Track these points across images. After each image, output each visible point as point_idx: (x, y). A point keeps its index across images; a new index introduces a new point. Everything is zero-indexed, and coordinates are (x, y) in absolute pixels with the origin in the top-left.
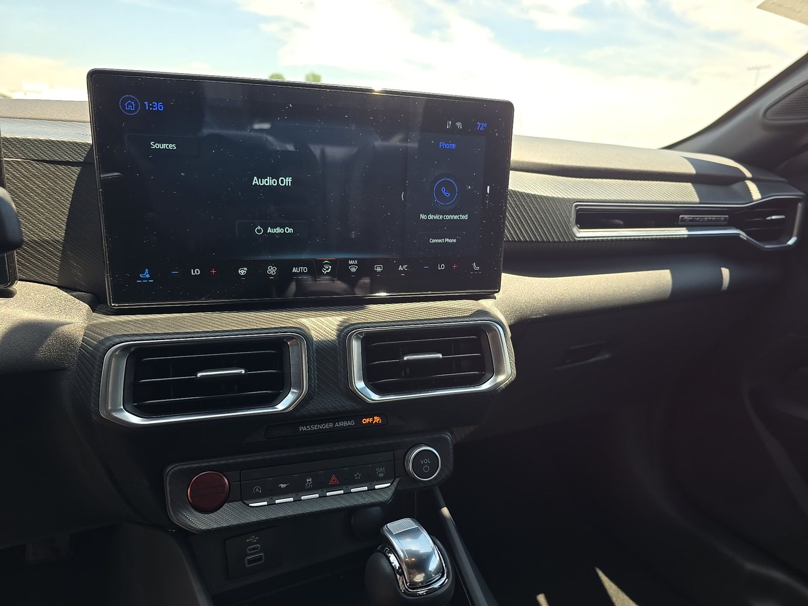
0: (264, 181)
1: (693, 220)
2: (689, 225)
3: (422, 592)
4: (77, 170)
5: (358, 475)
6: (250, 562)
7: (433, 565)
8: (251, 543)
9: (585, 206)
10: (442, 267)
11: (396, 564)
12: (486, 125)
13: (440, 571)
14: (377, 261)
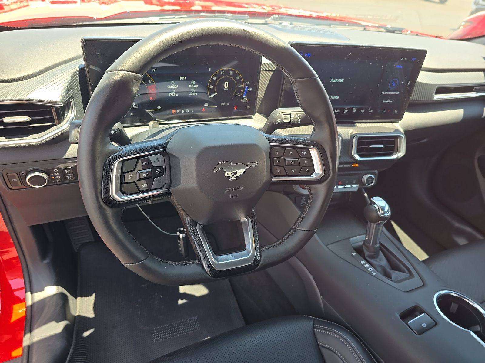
0: (334, 80)
1: (479, 89)
2: (477, 91)
3: (382, 216)
4: (272, 73)
5: (347, 182)
6: (302, 204)
7: (386, 210)
8: (303, 199)
9: (440, 86)
10: (384, 111)
11: (377, 208)
12: (415, 59)
13: (388, 211)
14: (363, 109)
